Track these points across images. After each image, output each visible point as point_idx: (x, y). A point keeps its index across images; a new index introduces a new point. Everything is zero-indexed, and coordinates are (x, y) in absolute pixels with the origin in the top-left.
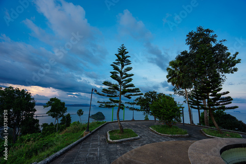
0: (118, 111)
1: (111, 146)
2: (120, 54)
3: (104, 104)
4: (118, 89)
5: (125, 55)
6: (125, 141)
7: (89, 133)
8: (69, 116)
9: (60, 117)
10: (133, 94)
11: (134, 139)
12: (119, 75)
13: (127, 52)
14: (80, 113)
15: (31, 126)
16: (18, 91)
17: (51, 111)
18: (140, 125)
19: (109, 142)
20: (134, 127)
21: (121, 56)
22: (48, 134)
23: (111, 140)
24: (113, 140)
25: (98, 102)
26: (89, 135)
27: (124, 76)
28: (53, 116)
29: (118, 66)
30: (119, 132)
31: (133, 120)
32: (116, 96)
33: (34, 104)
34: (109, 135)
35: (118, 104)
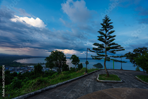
0: (105, 62)
1: (98, 83)
2: (104, 23)
3: (94, 57)
4: (104, 47)
5: (109, 22)
6: (109, 82)
7: (87, 74)
8: (81, 64)
9: (77, 64)
10: (116, 50)
11: (117, 82)
12: (104, 38)
13: (110, 20)
14: (87, 63)
15: (66, 67)
16: (59, 52)
17: (73, 61)
18: (126, 73)
19: (97, 80)
20: (120, 74)
21: (105, 24)
22: (72, 72)
23: (99, 80)
24: (100, 80)
25: (92, 56)
26: (87, 75)
27: (108, 38)
28: (74, 64)
29: (103, 32)
30: (106, 75)
31: (122, 69)
32: (103, 52)
33: (65, 58)
34: (98, 77)
35: (104, 57)
